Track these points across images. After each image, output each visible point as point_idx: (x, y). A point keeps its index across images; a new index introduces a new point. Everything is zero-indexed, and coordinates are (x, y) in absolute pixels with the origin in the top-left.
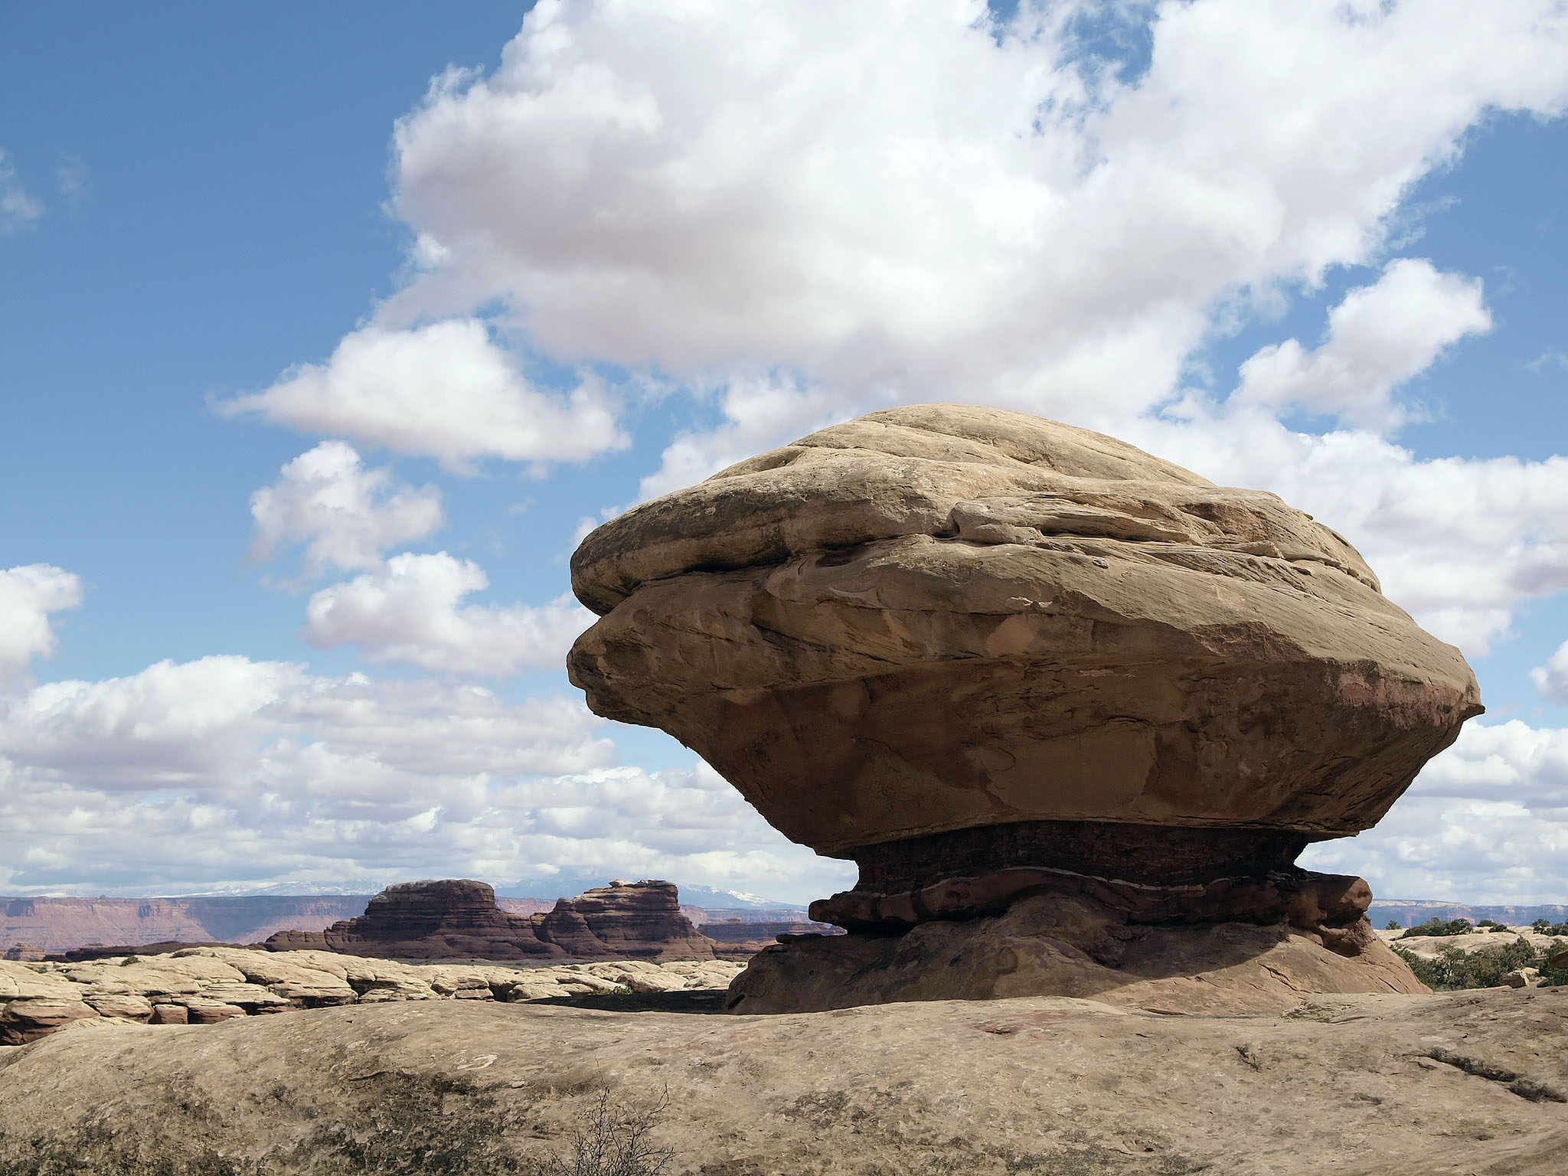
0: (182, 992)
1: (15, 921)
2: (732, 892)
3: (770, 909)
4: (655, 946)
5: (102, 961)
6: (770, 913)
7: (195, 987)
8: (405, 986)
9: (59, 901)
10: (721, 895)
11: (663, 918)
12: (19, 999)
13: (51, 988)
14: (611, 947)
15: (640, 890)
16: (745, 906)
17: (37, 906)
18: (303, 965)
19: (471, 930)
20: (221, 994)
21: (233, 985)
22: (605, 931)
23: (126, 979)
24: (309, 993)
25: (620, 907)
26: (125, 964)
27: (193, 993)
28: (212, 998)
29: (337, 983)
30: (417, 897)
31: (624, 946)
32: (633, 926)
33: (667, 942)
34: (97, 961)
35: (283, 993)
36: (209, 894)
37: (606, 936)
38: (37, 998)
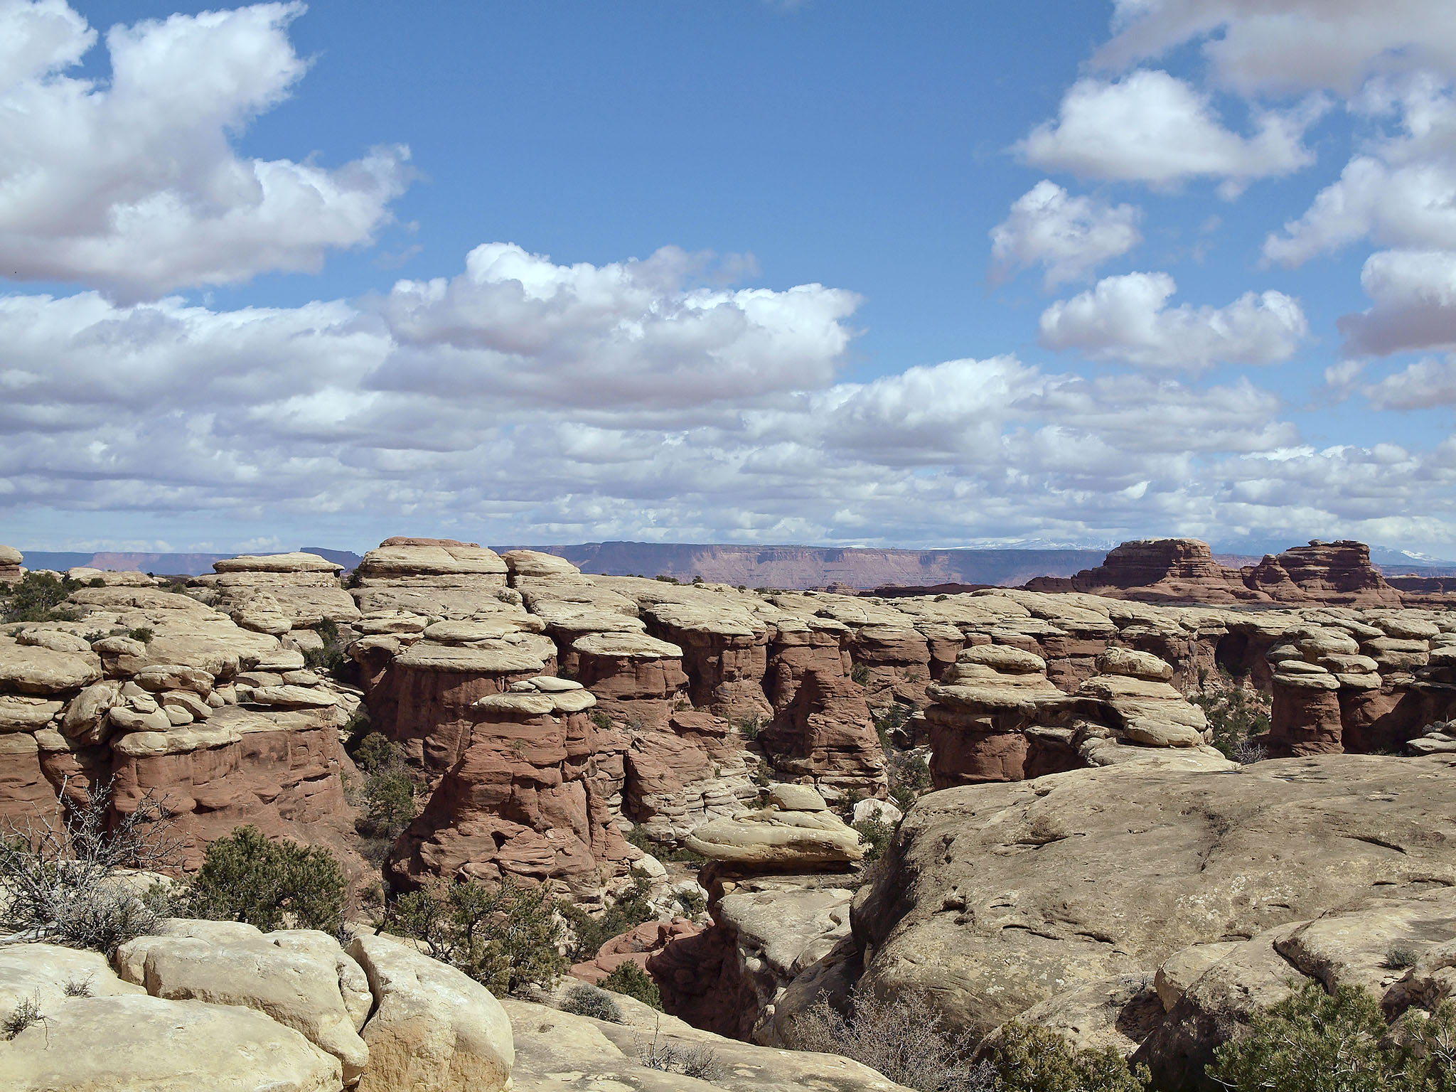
0: (983, 624)
1: (829, 565)
2: (1405, 552)
3: (1439, 565)
4: (1349, 595)
5: (919, 597)
6: (1439, 570)
7: (993, 620)
8: (1159, 624)
9: (861, 551)
10: (1395, 554)
11: (1356, 571)
12: (868, 625)
13: (890, 617)
14: (1310, 595)
15: (1336, 549)
16: (1416, 564)
17: (845, 555)
18: (1074, 604)
19: (1191, 579)
20: (1014, 626)
21: (1022, 619)
22: (1305, 582)
23: (941, 612)
24: (1080, 627)
25: (1318, 563)
26: (937, 600)
27: (992, 624)
28: (1007, 628)
29: (1102, 619)
30: (1146, 552)
31: (1322, 594)
32: (1328, 580)
33: (1360, 593)
34: (915, 598)
35: (1060, 626)
36: (970, 548)
37: (1305, 587)
38: (881, 625)
